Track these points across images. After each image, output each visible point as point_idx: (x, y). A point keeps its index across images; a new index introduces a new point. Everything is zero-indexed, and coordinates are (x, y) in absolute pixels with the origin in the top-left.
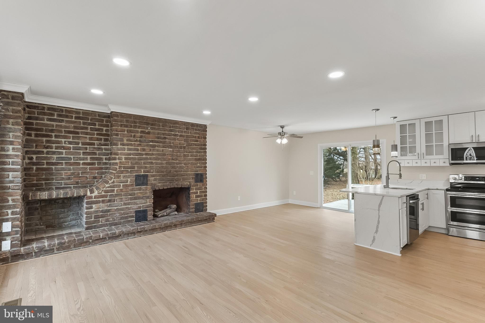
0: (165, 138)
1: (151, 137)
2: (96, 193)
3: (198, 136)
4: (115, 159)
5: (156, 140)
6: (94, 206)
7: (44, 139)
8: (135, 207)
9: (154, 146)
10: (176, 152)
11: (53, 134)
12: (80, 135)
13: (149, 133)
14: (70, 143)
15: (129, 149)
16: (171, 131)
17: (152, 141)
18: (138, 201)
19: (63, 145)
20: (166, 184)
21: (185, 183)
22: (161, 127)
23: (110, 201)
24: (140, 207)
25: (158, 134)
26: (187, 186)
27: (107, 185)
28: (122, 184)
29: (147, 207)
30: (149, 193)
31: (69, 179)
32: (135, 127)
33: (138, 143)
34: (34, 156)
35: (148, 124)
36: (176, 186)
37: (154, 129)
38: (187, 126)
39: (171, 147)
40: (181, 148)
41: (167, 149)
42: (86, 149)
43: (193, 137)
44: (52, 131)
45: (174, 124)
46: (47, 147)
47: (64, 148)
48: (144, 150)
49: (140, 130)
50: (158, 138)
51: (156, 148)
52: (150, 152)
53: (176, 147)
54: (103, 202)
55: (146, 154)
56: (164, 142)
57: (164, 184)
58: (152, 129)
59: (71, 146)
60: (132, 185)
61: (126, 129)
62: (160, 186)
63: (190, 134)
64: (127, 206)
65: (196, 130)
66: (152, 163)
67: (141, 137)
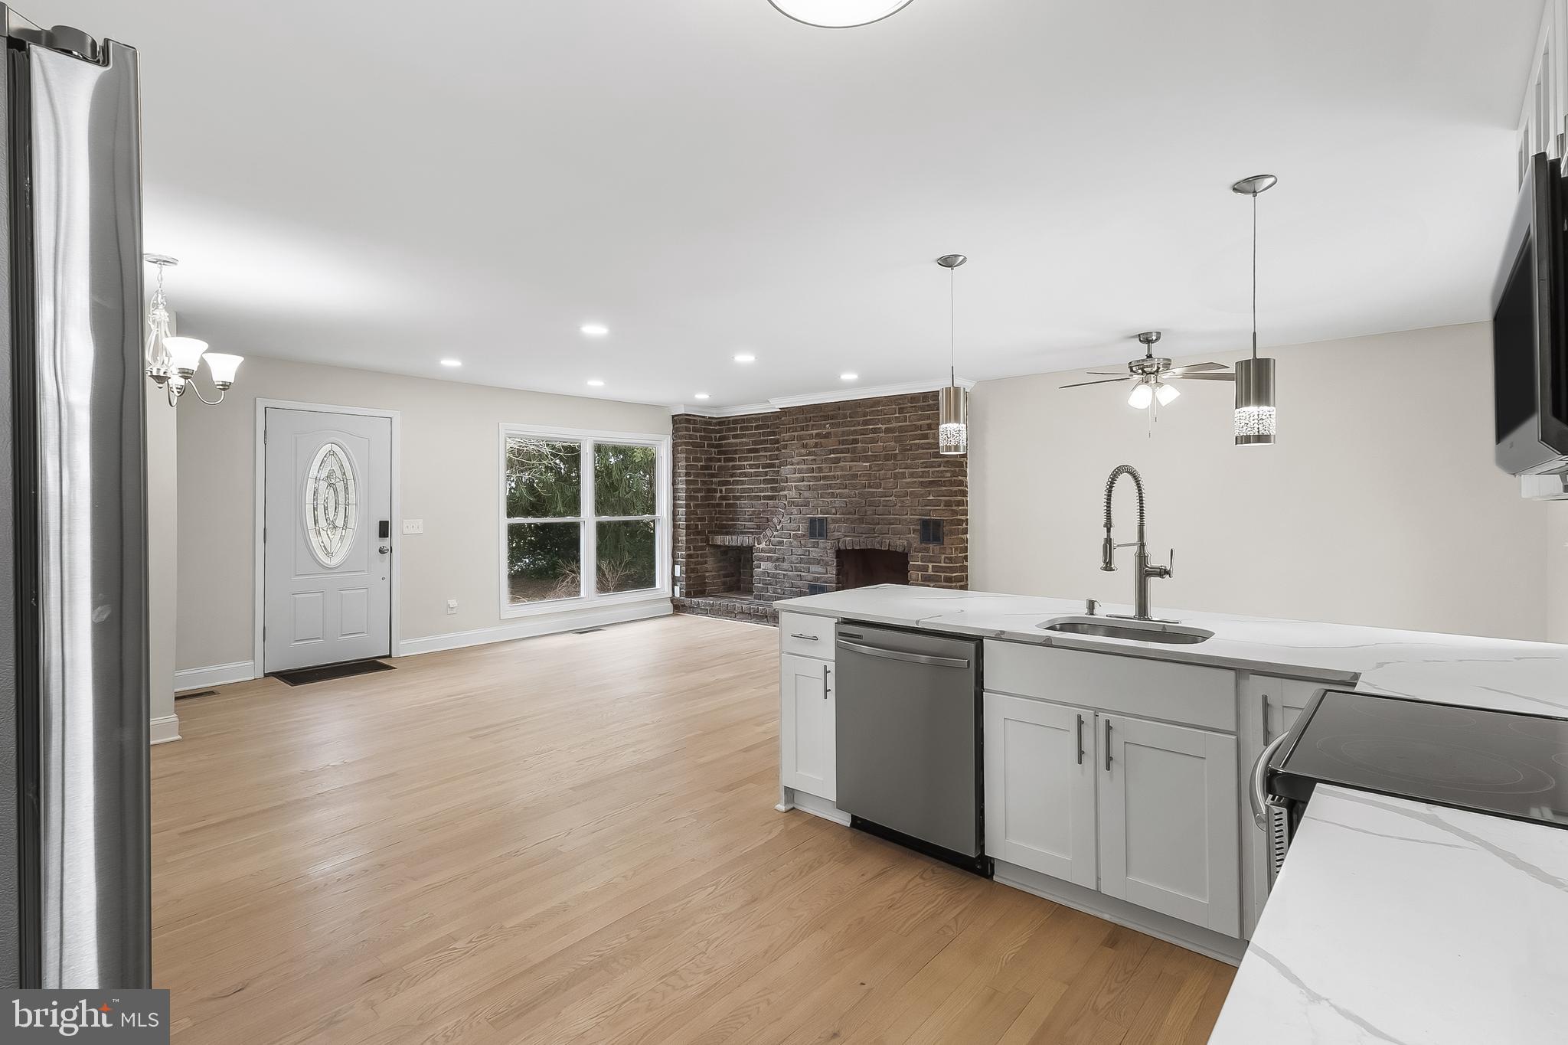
0: (856, 441)
1: (831, 443)
2: (763, 546)
3: (928, 424)
4: (783, 489)
5: (841, 447)
6: (762, 563)
7: (731, 464)
8: (810, 576)
9: (837, 460)
10: (876, 469)
11: (737, 456)
12: (761, 454)
13: (827, 436)
14: (751, 466)
15: (800, 471)
16: (866, 423)
17: (833, 451)
18: (814, 568)
19: (746, 470)
20: (857, 539)
21: (899, 542)
22: (849, 419)
23: (777, 560)
24: (817, 579)
25: (843, 434)
26: (900, 550)
27: (775, 533)
28: (792, 533)
29: (826, 582)
30: (831, 557)
31: (751, 520)
32: (807, 428)
33: (813, 457)
34: (724, 488)
35: (827, 417)
36: (877, 547)
37: (837, 425)
38: (901, 404)
39: (866, 459)
40: (887, 458)
41: (860, 463)
42: (766, 474)
43: (917, 428)
44: (735, 452)
45: (871, 407)
46: (732, 476)
47: (745, 475)
48: (820, 470)
49: (815, 432)
50: (843, 442)
51: (842, 464)
52: (832, 474)
53: (876, 457)
54: (769, 559)
55: (825, 478)
56: (854, 451)
57: (854, 539)
58: (832, 426)
59: (752, 471)
60: (804, 535)
61: (796, 434)
62: (849, 542)
63: (908, 423)
64: (800, 573)
65: (923, 409)
66: (833, 495)
67: (816, 445)
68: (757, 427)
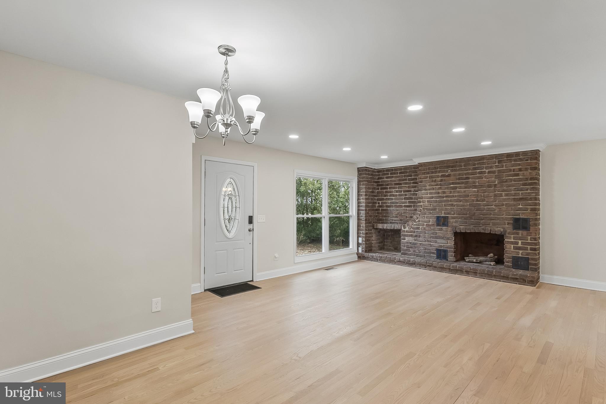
0: (468, 178)
1: (452, 179)
2: (407, 229)
3: (519, 169)
4: (420, 202)
5: (457, 181)
6: (406, 238)
7: (385, 190)
8: (436, 245)
9: (455, 188)
10: (482, 192)
11: (388, 187)
12: (403, 185)
13: (449, 176)
14: (397, 191)
15: (431, 193)
16: (475, 169)
17: (453, 183)
18: (439, 241)
19: (394, 193)
20: (469, 227)
21: (497, 229)
22: (463, 167)
23: (416, 236)
24: (441, 246)
25: (459, 174)
26: (499, 233)
27: (414, 223)
28: (425, 224)
29: (448, 248)
30: (450, 235)
31: (396, 217)
32: (436, 172)
33: (439, 187)
34: (380, 202)
35: (448, 167)
36: (482, 231)
37: (455, 170)
38: (499, 159)
39: (475, 187)
40: (489, 186)
41: (471, 189)
42: (406, 195)
43: (510, 170)
44: (388, 185)
45: (479, 160)
46: (385, 196)
47: (393, 195)
48: (444, 193)
49: (440, 174)
50: (459, 179)
51: (458, 190)
52: (451, 194)
53: (482, 186)
54: (411, 236)
55: (446, 197)
56: (467, 183)
57: (466, 227)
58: (452, 171)
59: (398, 194)
60: (433, 225)
61: (428, 175)
62: (462, 228)
63: (504, 168)
64: (430, 243)
65: (515, 160)
66: (452, 205)
67: (441, 181)
68: (400, 173)
